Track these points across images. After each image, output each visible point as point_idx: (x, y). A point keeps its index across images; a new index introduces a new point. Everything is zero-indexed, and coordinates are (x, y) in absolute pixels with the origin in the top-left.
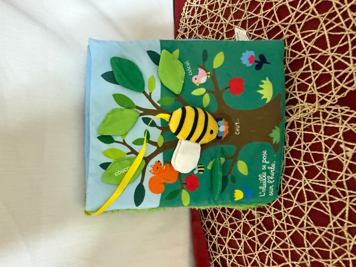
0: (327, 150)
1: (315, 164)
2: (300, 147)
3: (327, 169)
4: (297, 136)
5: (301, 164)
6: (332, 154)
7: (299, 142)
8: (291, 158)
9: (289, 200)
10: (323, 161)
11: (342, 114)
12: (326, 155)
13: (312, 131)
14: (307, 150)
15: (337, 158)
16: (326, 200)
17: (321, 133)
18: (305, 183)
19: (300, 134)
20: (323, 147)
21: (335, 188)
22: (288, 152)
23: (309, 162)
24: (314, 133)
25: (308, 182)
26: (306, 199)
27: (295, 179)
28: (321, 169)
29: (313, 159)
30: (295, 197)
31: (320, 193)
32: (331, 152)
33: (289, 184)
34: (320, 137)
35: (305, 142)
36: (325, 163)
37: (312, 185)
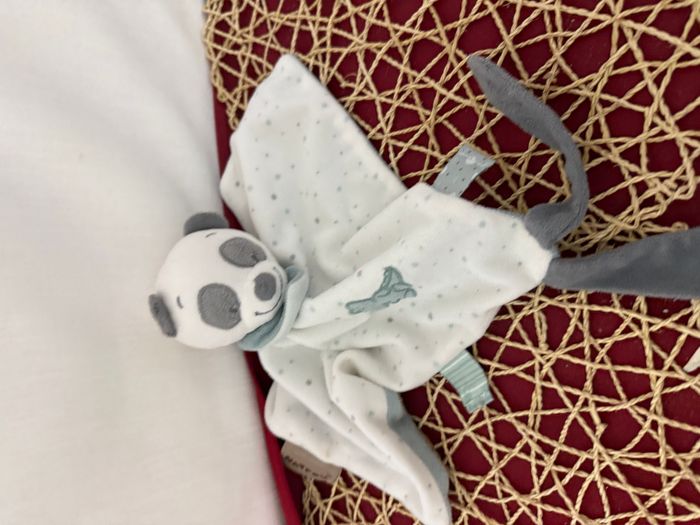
0: (659, 364)
1: (627, 405)
2: (579, 353)
3: (662, 421)
4: (570, 319)
5: (586, 403)
6: (675, 376)
7: (577, 336)
8: (555, 385)
9: (560, 511)
10: (648, 395)
12: (658, 378)
14: (602, 362)
15: (689, 388)
16: (666, 513)
17: (639, 311)
18: (601, 462)
19: (577, 313)
20: (649, 353)
21: (688, 477)
22: (547, 368)
23: (609, 397)
24: (618, 311)
25: (611, 458)
26: (607, 509)
27: (574, 451)
28: (645, 418)
29: (619, 389)
30: (574, 504)
31: (645, 493)
32: (671, 369)
33: (556, 463)
34: (636, 322)
35: (595, 338)
36: (656, 402)
37: (623, 468)
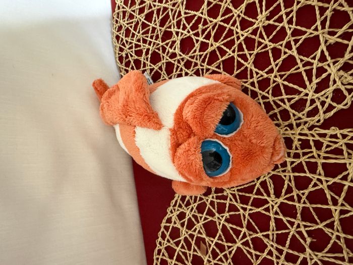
1: (321, 226)
2: (292, 199)
3: (342, 235)
4: (284, 181)
5: (298, 226)
6: (345, 208)
7: (289, 190)
8: (281, 217)
10: (332, 220)
11: (346, 141)
12: (336, 210)
13: (305, 172)
14: (304, 203)
17: (320, 175)
18: (311, 260)
19: (288, 178)
20: (329, 197)
22: (276, 207)
23: (310, 223)
24: (308, 175)
28: (332, 234)
29: (316, 217)
32: (342, 205)
33: (285, 260)
34: (320, 180)
35: (299, 190)
36: (337, 224)
37: (323, 262)
